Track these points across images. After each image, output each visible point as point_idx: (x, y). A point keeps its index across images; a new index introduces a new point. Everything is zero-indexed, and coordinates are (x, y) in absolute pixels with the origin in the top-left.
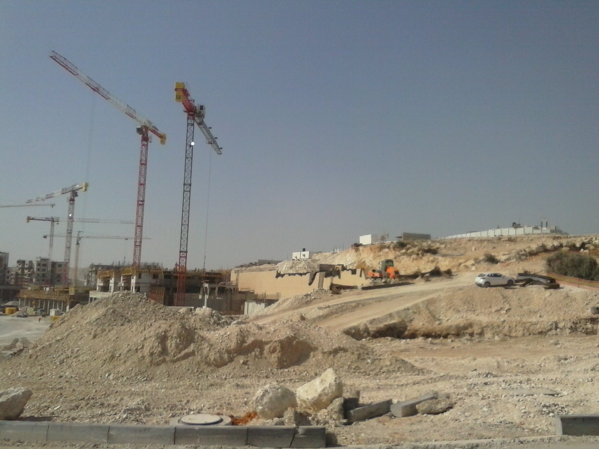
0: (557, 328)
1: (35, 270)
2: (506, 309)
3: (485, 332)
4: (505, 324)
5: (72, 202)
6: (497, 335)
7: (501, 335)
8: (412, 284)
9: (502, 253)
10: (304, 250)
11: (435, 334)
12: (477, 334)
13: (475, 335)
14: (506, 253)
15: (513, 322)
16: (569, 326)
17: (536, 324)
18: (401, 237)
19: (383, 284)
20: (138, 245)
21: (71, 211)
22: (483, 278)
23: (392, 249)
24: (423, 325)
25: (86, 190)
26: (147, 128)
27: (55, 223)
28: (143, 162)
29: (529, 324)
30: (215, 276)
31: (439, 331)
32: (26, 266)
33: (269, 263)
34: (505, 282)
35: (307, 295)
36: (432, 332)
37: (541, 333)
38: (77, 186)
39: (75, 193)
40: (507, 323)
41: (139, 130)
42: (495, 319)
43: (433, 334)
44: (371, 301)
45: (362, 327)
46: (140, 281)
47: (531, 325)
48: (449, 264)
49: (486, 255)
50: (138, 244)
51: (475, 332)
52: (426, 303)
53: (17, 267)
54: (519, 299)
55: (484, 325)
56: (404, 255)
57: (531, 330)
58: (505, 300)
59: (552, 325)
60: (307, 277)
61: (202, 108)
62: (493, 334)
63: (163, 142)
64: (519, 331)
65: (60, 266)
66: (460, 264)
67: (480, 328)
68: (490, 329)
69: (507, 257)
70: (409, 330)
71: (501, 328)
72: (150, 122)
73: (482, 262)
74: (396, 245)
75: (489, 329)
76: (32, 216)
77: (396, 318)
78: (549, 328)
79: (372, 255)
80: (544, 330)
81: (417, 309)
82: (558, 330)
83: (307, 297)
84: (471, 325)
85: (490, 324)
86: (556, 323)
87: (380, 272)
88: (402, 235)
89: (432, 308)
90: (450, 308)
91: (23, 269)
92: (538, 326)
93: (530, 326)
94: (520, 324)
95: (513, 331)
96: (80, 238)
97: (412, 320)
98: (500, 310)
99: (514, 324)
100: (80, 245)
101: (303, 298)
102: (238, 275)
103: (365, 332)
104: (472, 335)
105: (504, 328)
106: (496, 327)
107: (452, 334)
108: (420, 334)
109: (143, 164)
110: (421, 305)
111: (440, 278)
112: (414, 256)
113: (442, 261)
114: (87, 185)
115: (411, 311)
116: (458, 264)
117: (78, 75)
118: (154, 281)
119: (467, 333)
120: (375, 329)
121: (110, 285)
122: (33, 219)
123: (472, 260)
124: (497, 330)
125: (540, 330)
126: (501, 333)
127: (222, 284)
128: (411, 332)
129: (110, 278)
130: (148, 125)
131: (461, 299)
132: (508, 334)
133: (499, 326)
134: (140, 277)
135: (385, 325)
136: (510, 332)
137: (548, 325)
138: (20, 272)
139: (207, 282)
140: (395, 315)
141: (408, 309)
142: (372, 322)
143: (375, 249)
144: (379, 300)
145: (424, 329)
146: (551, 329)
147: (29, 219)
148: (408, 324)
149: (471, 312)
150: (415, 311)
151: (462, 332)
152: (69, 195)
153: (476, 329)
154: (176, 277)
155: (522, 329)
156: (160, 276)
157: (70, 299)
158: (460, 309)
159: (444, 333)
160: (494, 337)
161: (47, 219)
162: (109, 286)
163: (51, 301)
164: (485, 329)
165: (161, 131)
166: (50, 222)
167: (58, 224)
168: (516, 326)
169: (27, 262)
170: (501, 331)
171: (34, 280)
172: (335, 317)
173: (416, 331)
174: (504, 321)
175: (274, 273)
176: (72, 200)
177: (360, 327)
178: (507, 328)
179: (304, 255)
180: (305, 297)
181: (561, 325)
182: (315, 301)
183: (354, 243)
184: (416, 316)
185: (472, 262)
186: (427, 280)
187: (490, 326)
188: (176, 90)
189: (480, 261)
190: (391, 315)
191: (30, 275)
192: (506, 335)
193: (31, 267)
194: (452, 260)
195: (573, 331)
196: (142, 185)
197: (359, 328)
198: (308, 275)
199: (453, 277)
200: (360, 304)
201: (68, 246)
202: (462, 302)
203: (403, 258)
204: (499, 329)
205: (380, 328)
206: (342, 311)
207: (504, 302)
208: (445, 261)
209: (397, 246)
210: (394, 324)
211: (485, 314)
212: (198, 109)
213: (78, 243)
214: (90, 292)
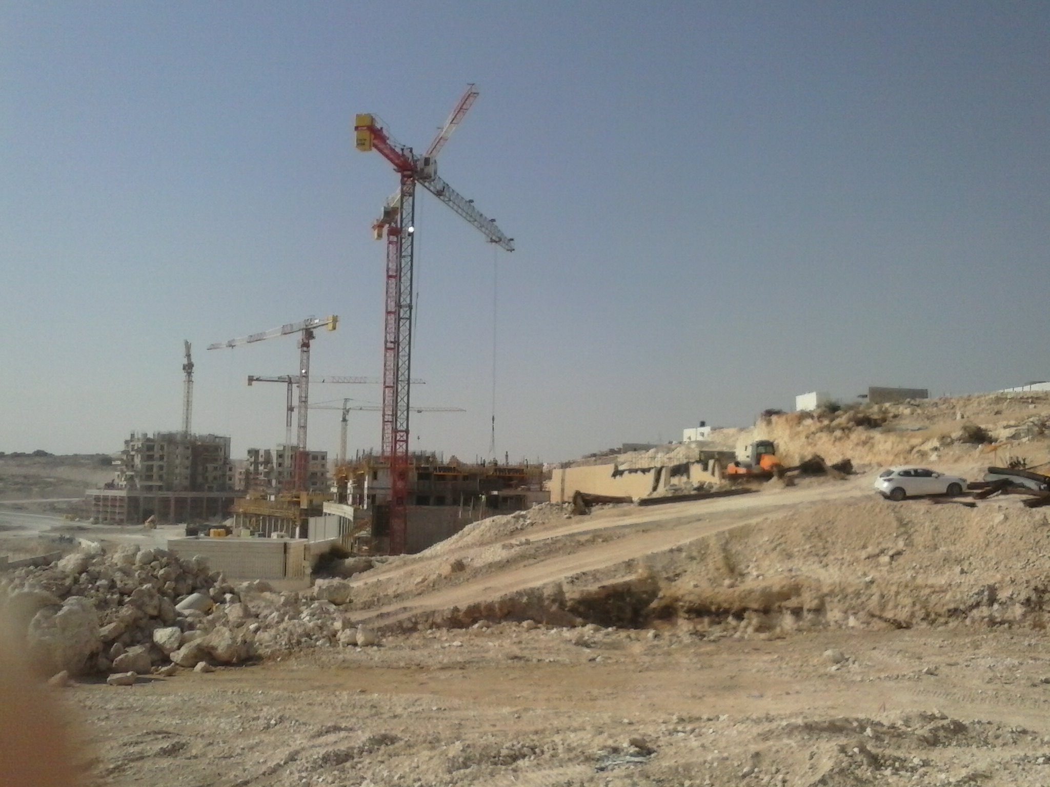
0: (992, 601)
1: (275, 466)
2: (891, 553)
3: (828, 607)
4: (874, 589)
5: (305, 349)
6: (855, 614)
7: (862, 614)
8: (755, 492)
9: (1005, 423)
10: (703, 424)
11: (719, 608)
12: (809, 611)
13: (805, 613)
14: (1012, 423)
15: (892, 584)
16: (1023, 597)
17: (943, 591)
18: (866, 396)
19: (693, 493)
20: (389, 421)
21: (305, 363)
22: (889, 480)
24: (696, 586)
25: (334, 328)
28: (390, 273)
29: (928, 591)
30: (511, 474)
31: (725, 601)
32: (261, 459)
34: (943, 490)
35: (518, 517)
36: (712, 603)
37: (954, 613)
38: (317, 321)
39: (309, 334)
40: (878, 586)
42: (854, 578)
43: (713, 608)
44: (627, 530)
45: (547, 592)
47: (933, 592)
48: (892, 448)
49: (965, 428)
50: (388, 418)
51: (806, 607)
52: (727, 535)
53: (248, 460)
54: (936, 528)
55: (826, 590)
56: (822, 431)
57: (931, 605)
58: (902, 530)
59: (980, 593)
62: (846, 612)
64: (903, 607)
65: (315, 458)
66: (913, 448)
67: (815, 598)
68: (839, 601)
69: (1012, 431)
70: (661, 598)
71: (864, 598)
73: (956, 443)
75: (836, 600)
76: (256, 375)
77: (640, 571)
78: (972, 601)
80: (962, 607)
81: (699, 553)
82: (996, 606)
84: (796, 590)
85: (837, 589)
86: (993, 590)
89: (735, 547)
90: (774, 549)
91: (256, 463)
92: (948, 596)
93: (929, 595)
94: (908, 591)
95: (891, 605)
96: (348, 411)
97: (678, 575)
98: (878, 555)
99: (894, 589)
100: (349, 423)
101: (508, 522)
102: (564, 473)
103: (554, 601)
104: (797, 612)
105: (869, 599)
106: (852, 596)
107: (756, 611)
108: (682, 607)
109: (394, 276)
110: (712, 542)
111: (822, 479)
112: (838, 433)
113: (879, 442)
114: (335, 320)
115: (684, 554)
116: (908, 447)
119: (787, 609)
120: (576, 596)
121: (348, 491)
122: (257, 380)
123: (936, 439)
124: (853, 602)
125: (952, 606)
126: (863, 609)
127: (523, 489)
128: (663, 603)
129: (346, 478)
131: (803, 529)
132: (878, 613)
133: (858, 594)
134: (375, 477)
135: (604, 587)
136: (883, 607)
137: (971, 594)
138: (252, 468)
140: (641, 564)
141: (679, 550)
144: (645, 529)
145: (692, 598)
146: (978, 605)
147: (251, 379)
148: (662, 584)
149: (816, 558)
150: (695, 554)
151: (777, 604)
153: (808, 600)
155: (908, 601)
157: (301, 515)
158: (796, 550)
159: (736, 606)
160: (847, 618)
161: (280, 380)
163: (277, 519)
164: (828, 599)
166: (286, 384)
168: (897, 593)
169: (262, 453)
170: (863, 605)
171: (274, 482)
172: (525, 566)
173: (677, 600)
174: (872, 582)
175: (610, 468)
176: (305, 345)
177: (545, 590)
178: (875, 598)
179: (702, 434)
180: (513, 520)
181: (1003, 595)
182: (530, 529)
184: (693, 566)
185: (936, 443)
186: (790, 483)
187: (840, 592)
189: (952, 442)
190: (629, 565)
191: (267, 474)
192: (873, 616)
193: (268, 461)
194: (898, 439)
195: (1033, 610)
196: (392, 313)
197: (543, 594)
199: (852, 477)
200: (599, 536)
201: (302, 425)
202: (804, 535)
204: (859, 601)
205: (589, 593)
206: (550, 552)
207: (897, 537)
208: (885, 442)
210: (628, 585)
211: (842, 564)
212: (420, 165)
213: (344, 420)
214: (324, 504)
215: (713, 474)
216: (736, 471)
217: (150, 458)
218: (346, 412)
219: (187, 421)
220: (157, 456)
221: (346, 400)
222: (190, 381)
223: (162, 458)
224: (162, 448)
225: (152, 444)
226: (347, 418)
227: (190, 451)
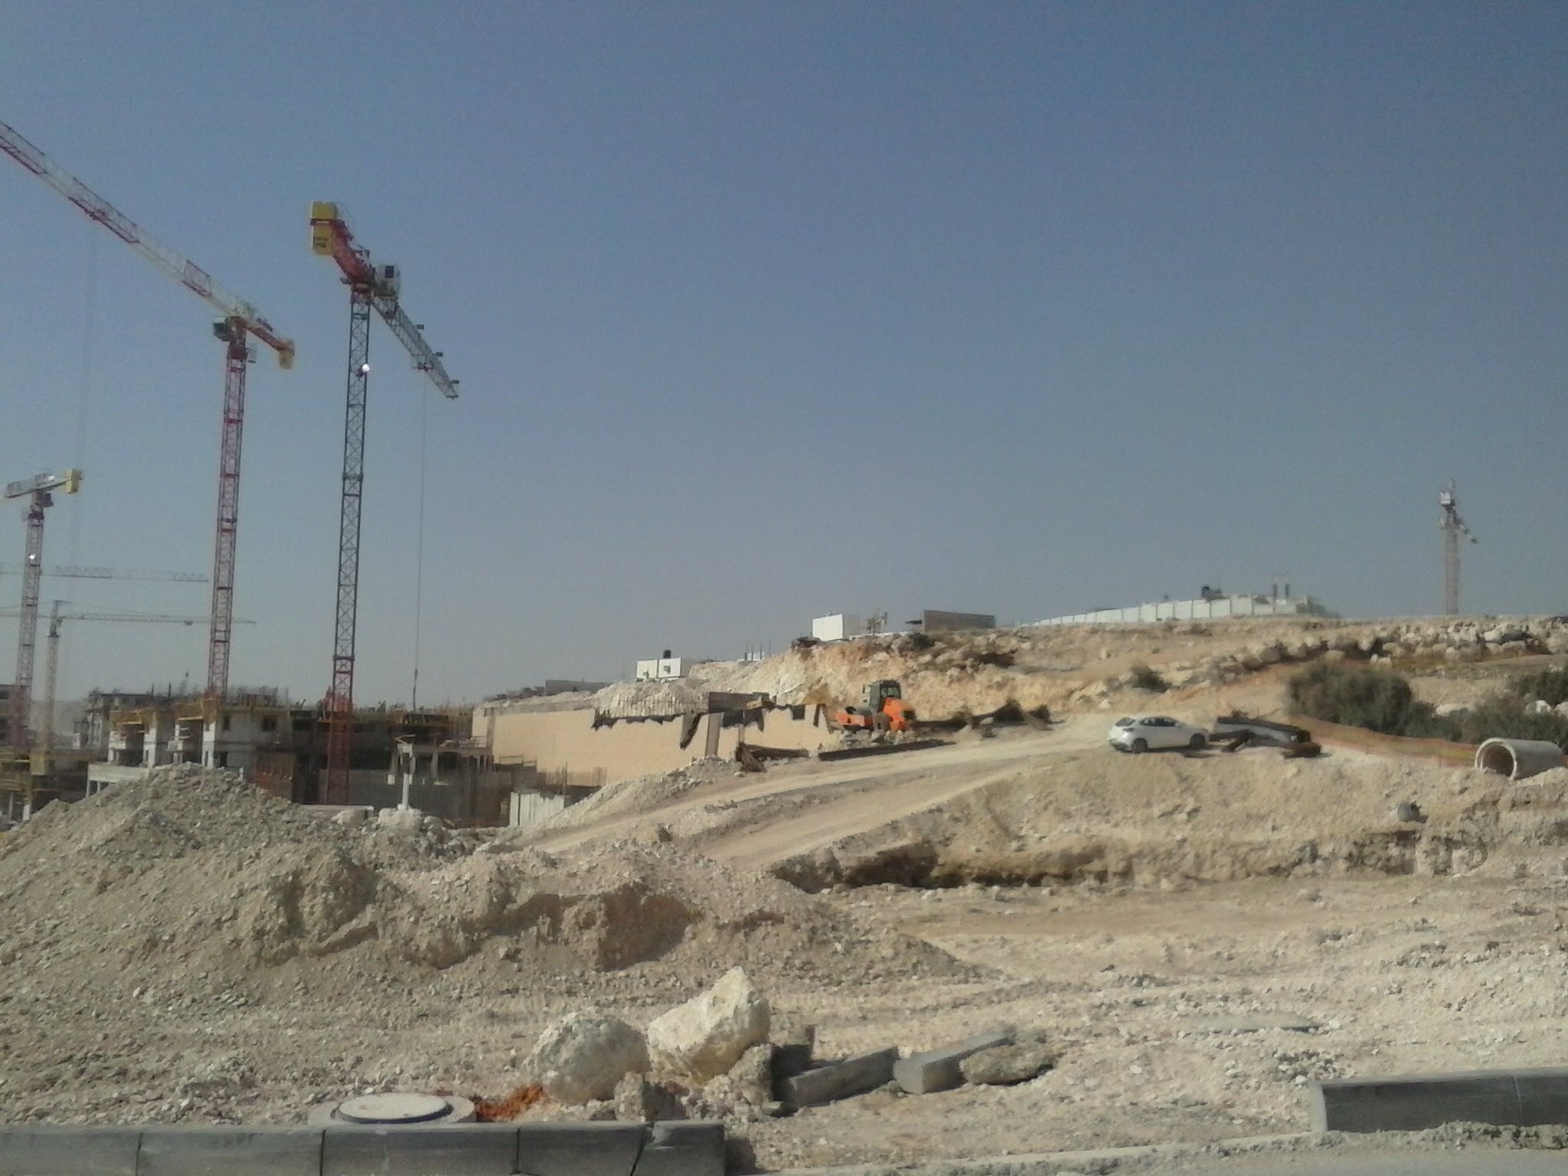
0: (1314, 857)
2: (1188, 809)
3: (1136, 869)
4: (1187, 848)
5: (36, 522)
6: (1167, 876)
7: (1175, 876)
8: (947, 744)
9: (1177, 664)
10: (667, 655)
11: (1009, 876)
12: (1115, 874)
13: (1110, 877)
14: (1187, 664)
15: (1206, 842)
16: (1345, 851)
17: (1263, 848)
18: (920, 622)
19: (874, 744)
20: (221, 640)
21: (35, 544)
22: (1130, 730)
23: (897, 653)
24: (978, 850)
25: (75, 490)
26: (241, 323)
28: (231, 416)
29: (1246, 849)
30: (431, 723)
31: (1018, 867)
33: (575, 688)
34: (1185, 740)
35: (676, 775)
36: (1002, 869)
37: (1276, 871)
38: (51, 478)
39: (43, 498)
40: (1192, 844)
41: (221, 330)
42: (1161, 835)
43: (1004, 875)
44: (843, 789)
45: (820, 859)
46: (227, 735)
47: (1252, 850)
48: (1043, 692)
49: (1134, 669)
50: (220, 636)
51: (1111, 870)
52: (986, 793)
54: (1220, 783)
55: (1133, 850)
56: (926, 669)
57: (1250, 864)
58: (1185, 785)
59: (1302, 849)
60: (677, 727)
61: (390, 271)
62: (1157, 874)
63: (285, 363)
64: (1222, 866)
66: (1071, 693)
67: (1122, 860)
68: (1149, 863)
69: (1189, 674)
70: (943, 865)
71: (1175, 859)
72: (250, 309)
73: (1126, 688)
74: (907, 643)
75: (1145, 861)
77: (910, 834)
78: (1295, 858)
79: (845, 669)
80: (1284, 865)
81: (961, 812)
82: (1319, 862)
83: (675, 780)
84: (1099, 852)
85: (1146, 850)
86: (1314, 846)
87: (866, 714)
88: (922, 618)
89: (999, 808)
90: (1046, 808)
92: (1269, 853)
93: (1247, 853)
94: (1224, 849)
95: (1207, 865)
96: (60, 621)
97: (948, 839)
98: (1171, 813)
99: (1209, 848)
100: (61, 640)
101: (664, 782)
102: (492, 722)
103: (828, 870)
104: (1102, 876)
105: (1182, 859)
106: (1162, 856)
107: (1056, 876)
108: (971, 874)
109: (233, 420)
110: (972, 800)
111: (1020, 728)
112: (954, 672)
113: (1024, 685)
114: (77, 477)
115: (946, 816)
116: (1063, 692)
117: (46, 172)
118: (264, 737)
119: (1090, 873)
120: (853, 863)
121: (146, 748)
123: (1101, 683)
124: (1165, 862)
125: (1273, 864)
126: (1177, 870)
127: (448, 745)
128: (947, 870)
129: (144, 727)
130: (247, 317)
131: (1072, 785)
132: (1193, 873)
133: (1169, 855)
134: (226, 724)
135: (879, 853)
136: (1199, 866)
137: (1293, 850)
139: (408, 741)
140: (907, 826)
141: (939, 810)
142: (845, 845)
143: (852, 653)
144: (865, 787)
145: (980, 863)
146: (1300, 862)
148: (939, 849)
149: (1099, 818)
150: (958, 815)
151: (1077, 869)
152: (27, 502)
153: (1113, 862)
154: (325, 727)
155: (1227, 860)
156: (280, 722)
157: (34, 786)
158: (1073, 808)
159: (1032, 871)
160: (1158, 881)
162: (141, 752)
164: (1135, 860)
165: (281, 333)
168: (1214, 852)
170: (1176, 867)
172: (751, 833)
173: (961, 866)
174: (1184, 840)
175: (589, 716)
176: (37, 516)
177: (816, 858)
178: (1190, 858)
179: (668, 669)
180: (670, 779)
181: (1325, 850)
182: (697, 790)
183: (798, 637)
184: (960, 829)
185: (1101, 687)
186: (988, 735)
187: (1149, 853)
188: (314, 222)
189: (1120, 686)
190: (894, 827)
192: (1188, 877)
194: (1050, 682)
195: (1355, 865)
196: (230, 476)
197: (814, 863)
198: (679, 720)
199: (1054, 726)
200: (814, 797)
201: (27, 643)
202: (1076, 792)
203: (924, 678)
204: (1172, 862)
205: (868, 860)
206: (768, 816)
207: (1182, 792)
208: (1032, 684)
209: (910, 646)
210: (903, 849)
211: (1135, 823)
212: (380, 276)
213: (53, 635)
214: (91, 767)
215: (816, 723)
216: (849, 721)
218: (57, 622)
221: (57, 603)
226: (60, 630)
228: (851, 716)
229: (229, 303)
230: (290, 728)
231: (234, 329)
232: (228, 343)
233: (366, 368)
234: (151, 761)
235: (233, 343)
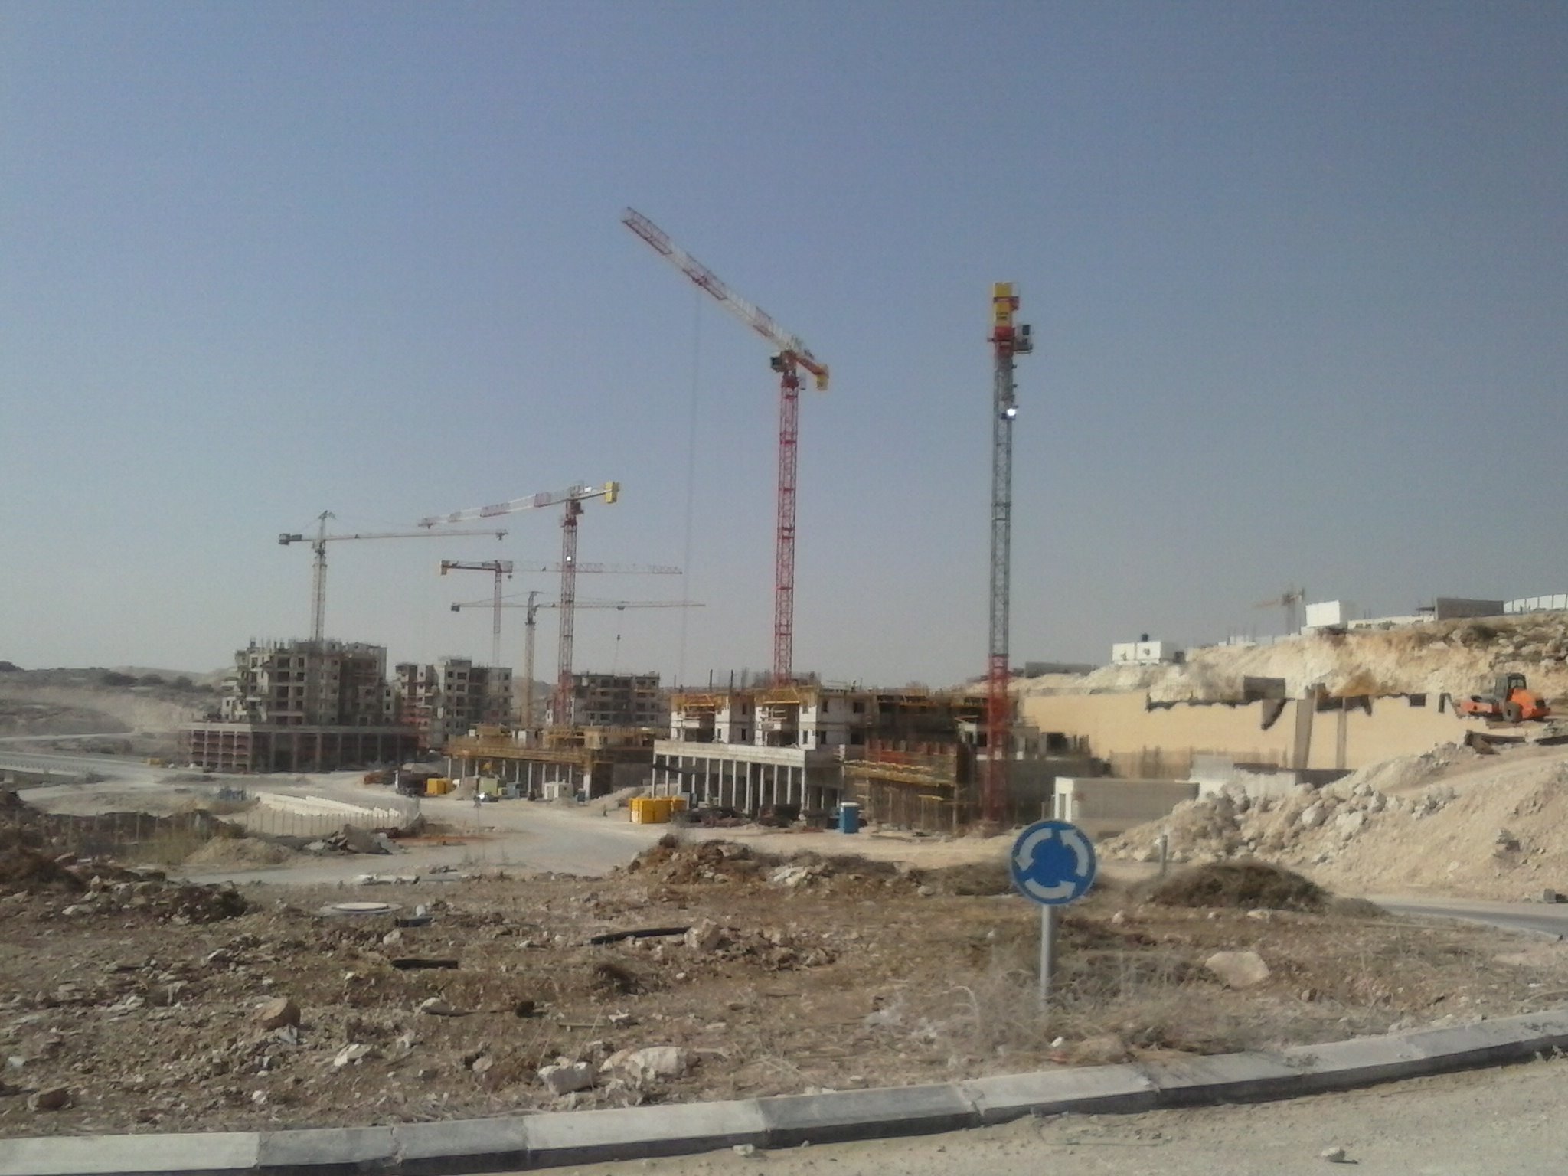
1: (442, 687)
5: (570, 528)
10: (1145, 638)
18: (1436, 609)
20: (783, 633)
21: (570, 550)
23: (1459, 643)
26: (790, 354)
27: (505, 576)
28: (788, 438)
32: (420, 679)
38: (588, 489)
39: (576, 507)
41: (776, 362)
46: (826, 717)
50: (783, 629)
53: (399, 679)
61: (1026, 329)
63: (821, 385)
72: (798, 342)
74: (1469, 634)
76: (452, 560)
87: (1493, 702)
91: (412, 685)
96: (535, 610)
100: (536, 626)
109: (788, 441)
117: (671, 253)
118: (855, 718)
121: (717, 726)
122: (454, 566)
129: (718, 709)
130: (796, 350)
134: (824, 708)
138: (405, 692)
139: (971, 721)
143: (1400, 642)
147: (446, 566)
152: (562, 511)
154: (904, 709)
156: (868, 705)
157: (593, 758)
161: (485, 567)
162: (713, 729)
166: (494, 572)
167: (510, 577)
169: (421, 669)
171: (440, 712)
176: (571, 523)
179: (1148, 652)
188: (996, 299)
191: (429, 700)
193: (431, 682)
196: (787, 490)
201: (567, 633)
209: (1474, 636)
213: (530, 622)
214: (656, 743)
215: (1442, 709)
216: (1475, 708)
217: (284, 677)
218: (532, 611)
219: (318, 622)
220: (294, 673)
221: (533, 594)
222: (323, 566)
223: (300, 676)
224: (301, 662)
225: (286, 656)
226: (535, 619)
227: (338, 667)
228: (1477, 704)
229: (783, 339)
230: (877, 711)
231: (787, 361)
232: (782, 374)
233: (1011, 412)
234: (725, 737)
235: (786, 373)
